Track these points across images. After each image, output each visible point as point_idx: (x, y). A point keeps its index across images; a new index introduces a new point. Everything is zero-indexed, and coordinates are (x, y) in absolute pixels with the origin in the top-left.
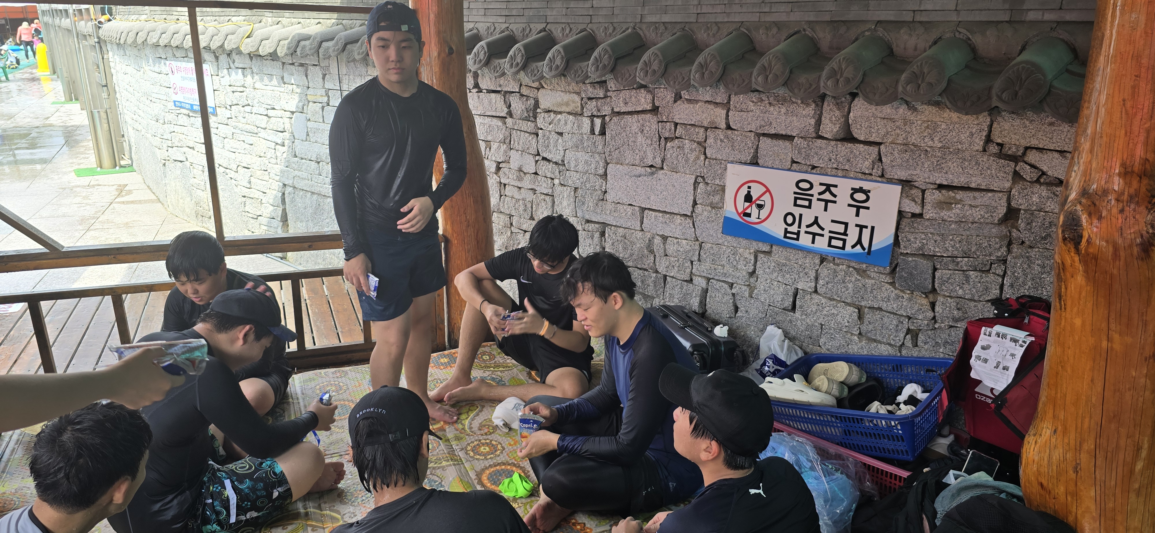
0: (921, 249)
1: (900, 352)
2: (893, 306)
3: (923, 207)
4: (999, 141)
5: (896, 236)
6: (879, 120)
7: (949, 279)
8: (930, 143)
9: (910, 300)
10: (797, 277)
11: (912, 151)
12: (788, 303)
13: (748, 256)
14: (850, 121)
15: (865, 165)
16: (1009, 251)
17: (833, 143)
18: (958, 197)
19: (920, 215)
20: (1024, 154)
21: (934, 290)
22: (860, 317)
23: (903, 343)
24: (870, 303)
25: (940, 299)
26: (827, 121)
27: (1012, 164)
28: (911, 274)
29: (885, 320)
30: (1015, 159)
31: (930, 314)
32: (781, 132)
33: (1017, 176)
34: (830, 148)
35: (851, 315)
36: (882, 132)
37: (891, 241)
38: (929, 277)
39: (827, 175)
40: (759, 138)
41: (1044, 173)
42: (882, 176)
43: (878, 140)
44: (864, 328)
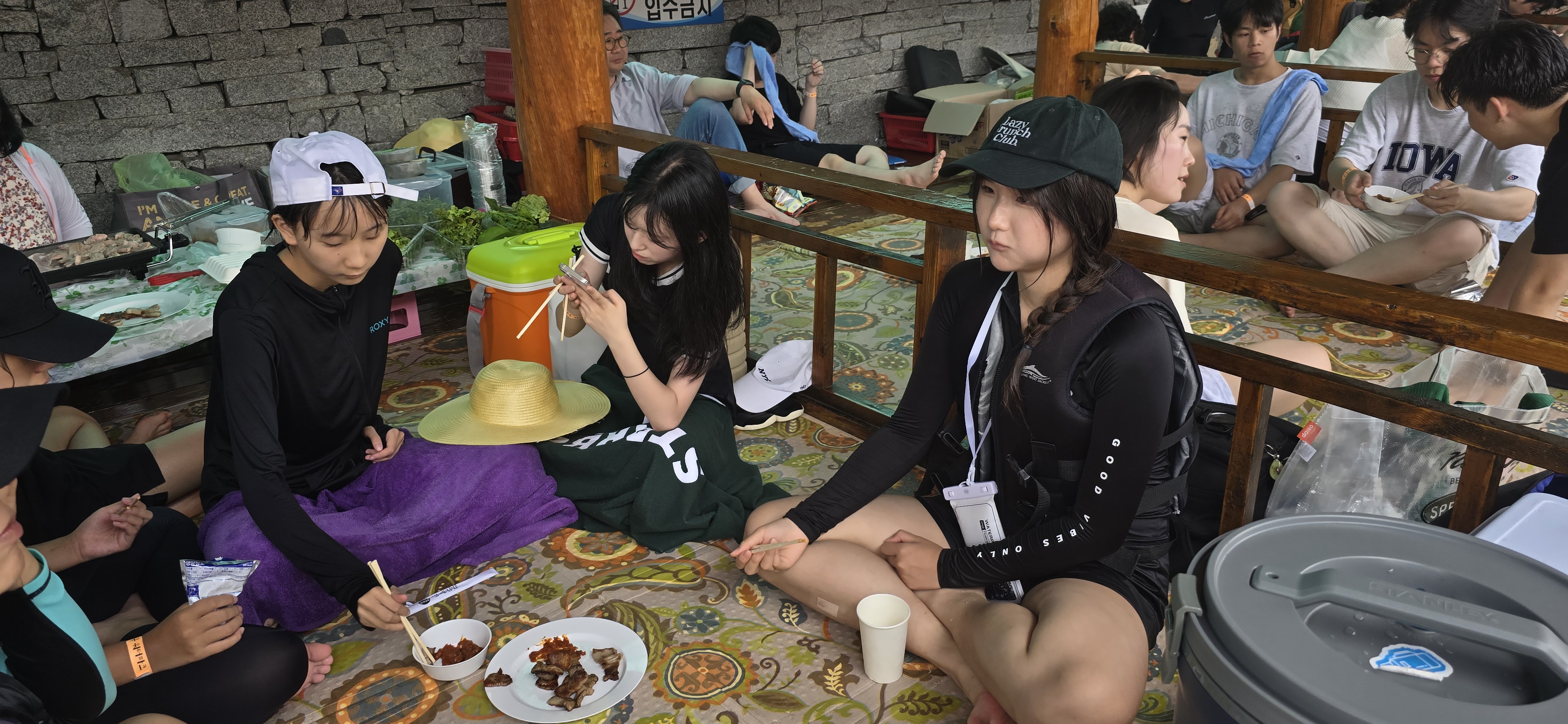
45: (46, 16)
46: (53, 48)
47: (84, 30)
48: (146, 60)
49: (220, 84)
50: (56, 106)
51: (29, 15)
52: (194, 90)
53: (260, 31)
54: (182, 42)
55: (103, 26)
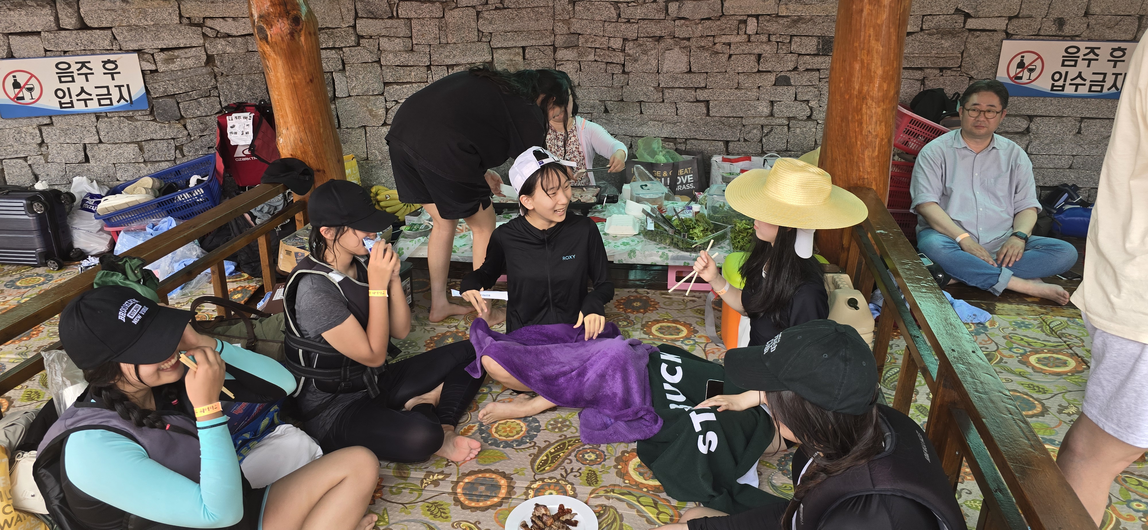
0: (165, 92)
1: (176, 163)
2: (160, 135)
3: (156, 65)
4: (188, 16)
5: (146, 88)
6: (104, 12)
7: (189, 106)
8: (146, 23)
9: (170, 127)
10: (82, 135)
11: (135, 29)
12: (81, 157)
13: (32, 131)
14: (82, 15)
15: (106, 44)
16: (217, 81)
17: (75, 32)
18: (176, 54)
19: (156, 71)
20: (204, 21)
21: (182, 117)
22: (141, 149)
23: (176, 157)
24: (144, 138)
25: (189, 121)
26: (64, 17)
27: (200, 29)
28: (164, 110)
29: (159, 145)
30: (200, 25)
31: (185, 132)
32: (27, 30)
33: (204, 35)
34: (74, 36)
35: (134, 150)
36: (110, 19)
37: (144, 91)
38: (176, 108)
39: (78, 55)
40: (8, 37)
41: (218, 32)
42: (121, 50)
43: (109, 25)
44: (146, 156)
45: (629, 55)
46: (628, 73)
47: (645, 64)
48: (671, 84)
49: (707, 102)
50: (621, 104)
51: (621, 54)
52: (691, 104)
53: (738, 73)
54: (692, 76)
55: (654, 63)
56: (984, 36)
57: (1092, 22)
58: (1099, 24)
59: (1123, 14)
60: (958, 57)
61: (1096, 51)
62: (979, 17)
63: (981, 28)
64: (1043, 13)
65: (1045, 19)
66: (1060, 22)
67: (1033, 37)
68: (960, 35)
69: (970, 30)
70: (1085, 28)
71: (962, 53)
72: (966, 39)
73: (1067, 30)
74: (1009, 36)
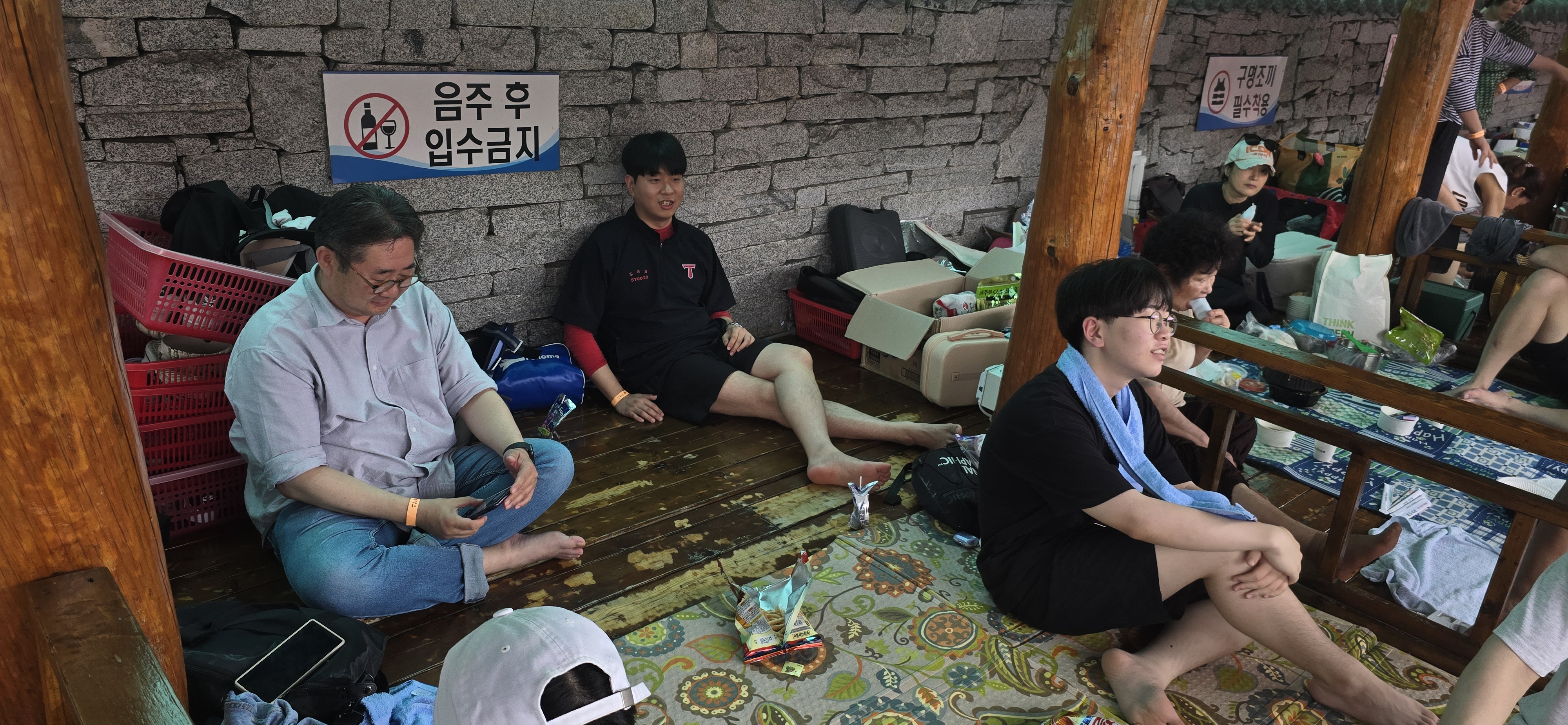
56: (283, 67)
57: (467, 38)
58: (478, 41)
59: (509, 24)
60: (242, 110)
61: (484, 90)
62: (261, 26)
63: (273, 49)
64: (383, 20)
65: (387, 32)
66: (416, 38)
67: (376, 67)
68: (232, 63)
69: (251, 53)
70: (458, 49)
71: (248, 102)
72: (248, 71)
73: (430, 53)
74: (331, 66)
